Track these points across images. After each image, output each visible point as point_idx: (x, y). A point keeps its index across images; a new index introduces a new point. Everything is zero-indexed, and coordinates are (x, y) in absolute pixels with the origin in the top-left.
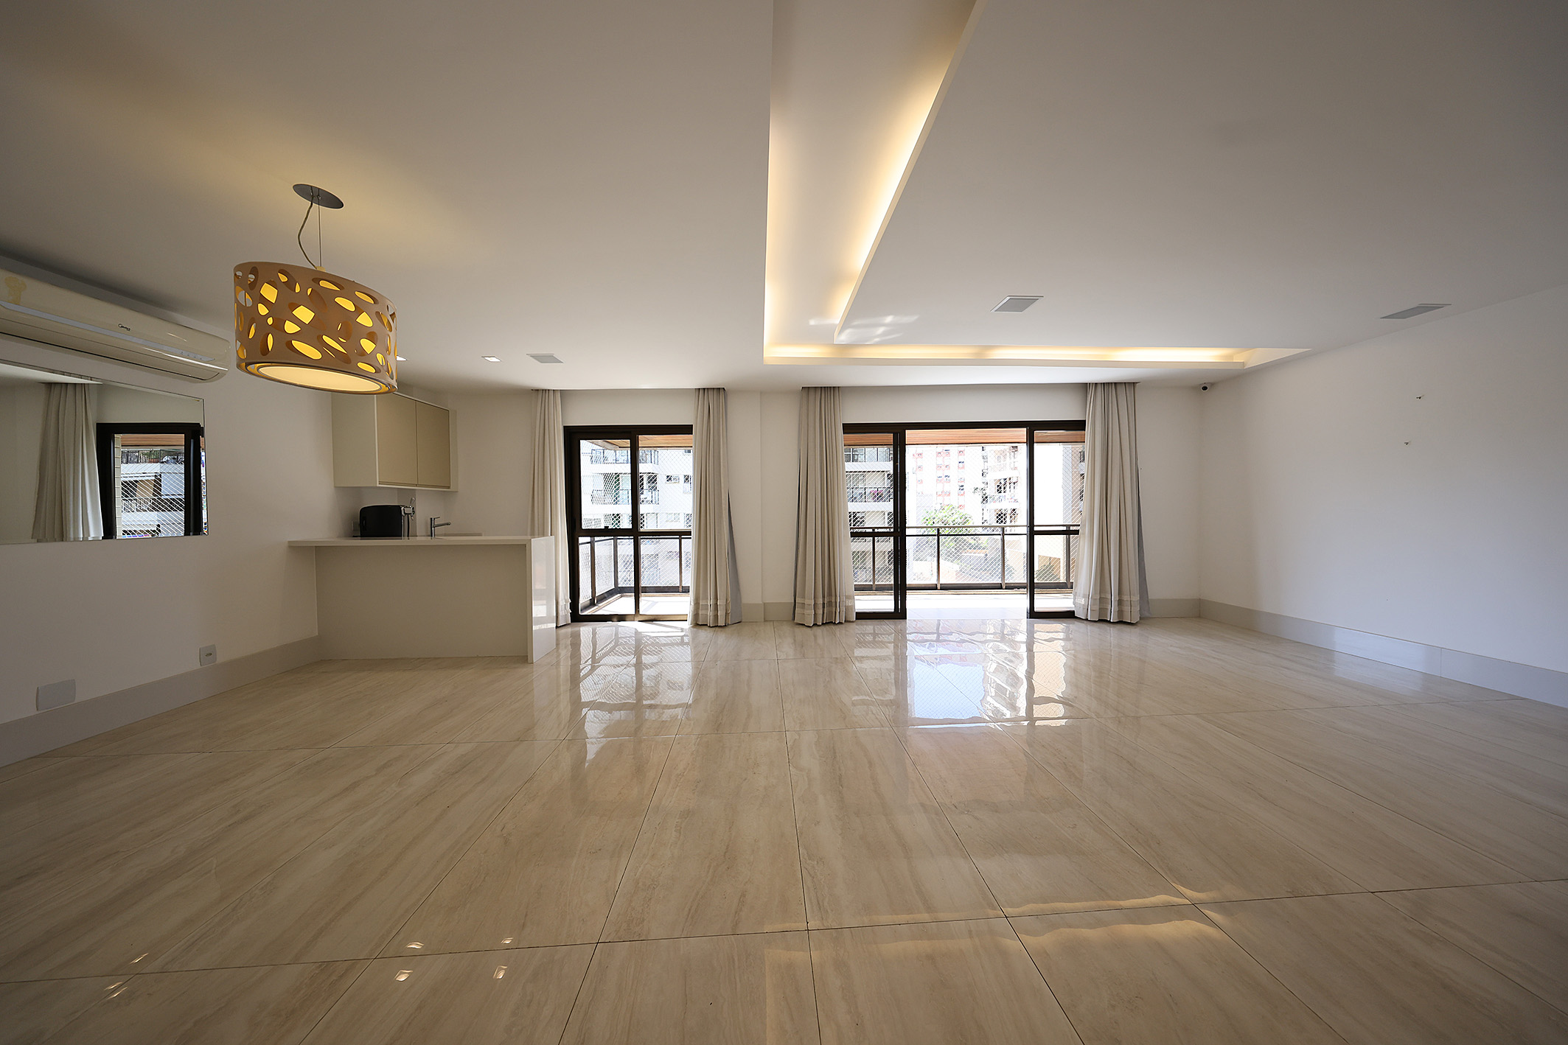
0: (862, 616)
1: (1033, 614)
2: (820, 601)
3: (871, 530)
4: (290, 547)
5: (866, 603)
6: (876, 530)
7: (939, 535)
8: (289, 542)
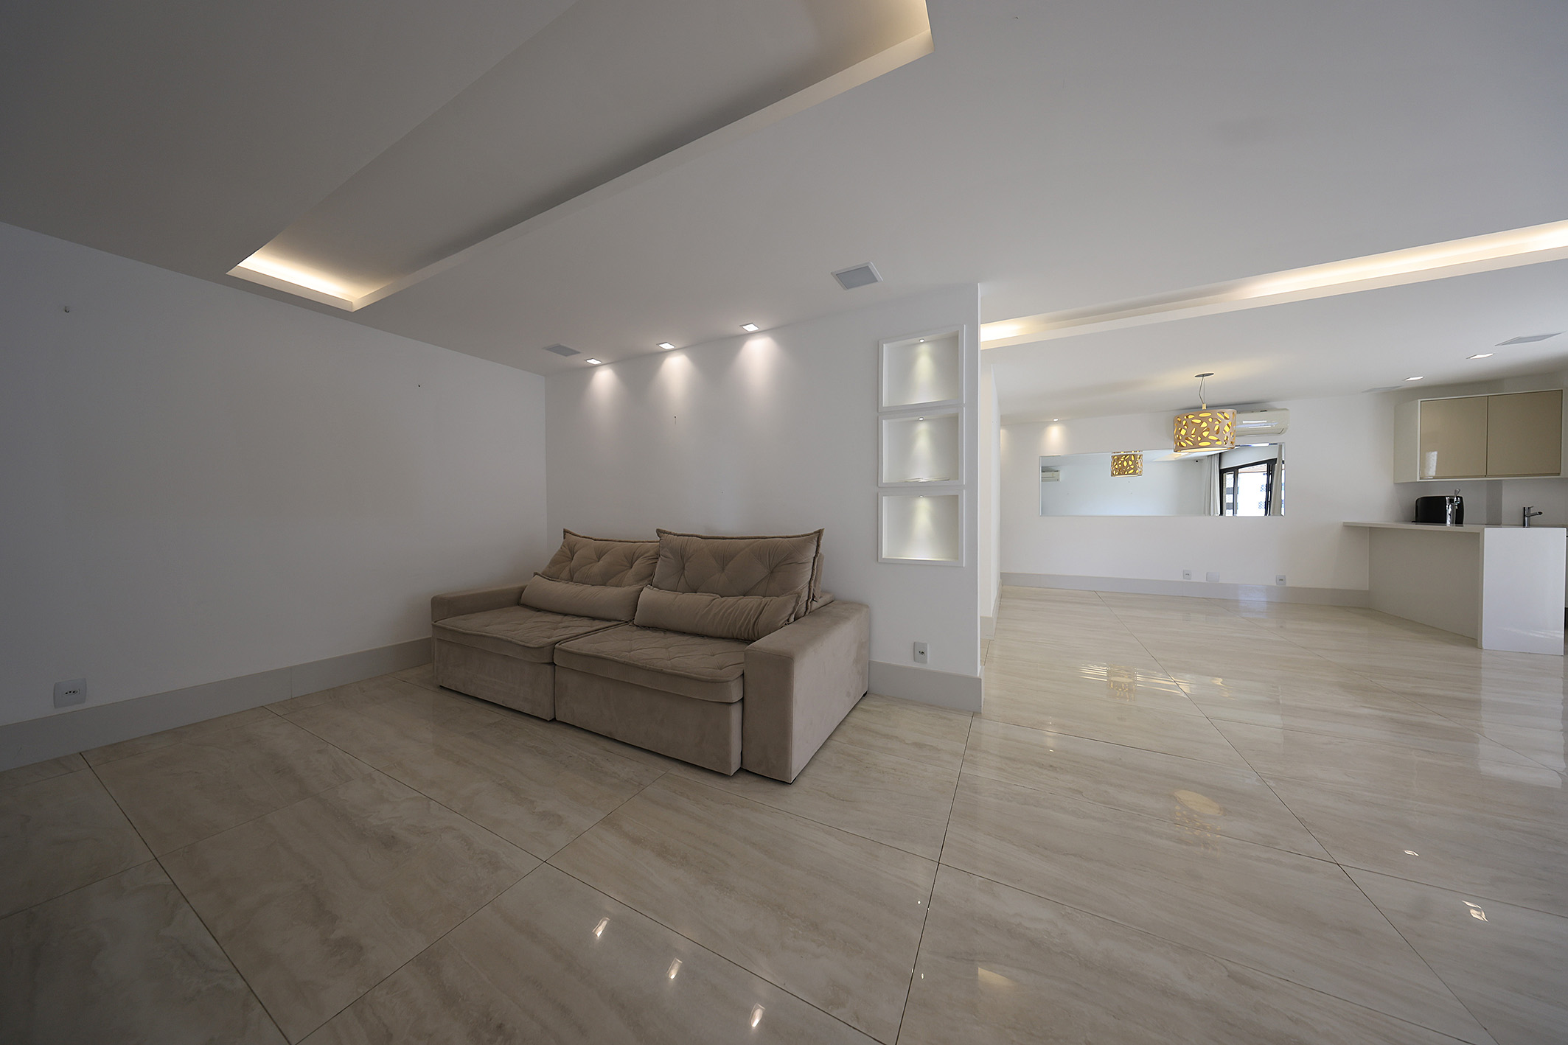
4: (1345, 527)
8: (1343, 523)
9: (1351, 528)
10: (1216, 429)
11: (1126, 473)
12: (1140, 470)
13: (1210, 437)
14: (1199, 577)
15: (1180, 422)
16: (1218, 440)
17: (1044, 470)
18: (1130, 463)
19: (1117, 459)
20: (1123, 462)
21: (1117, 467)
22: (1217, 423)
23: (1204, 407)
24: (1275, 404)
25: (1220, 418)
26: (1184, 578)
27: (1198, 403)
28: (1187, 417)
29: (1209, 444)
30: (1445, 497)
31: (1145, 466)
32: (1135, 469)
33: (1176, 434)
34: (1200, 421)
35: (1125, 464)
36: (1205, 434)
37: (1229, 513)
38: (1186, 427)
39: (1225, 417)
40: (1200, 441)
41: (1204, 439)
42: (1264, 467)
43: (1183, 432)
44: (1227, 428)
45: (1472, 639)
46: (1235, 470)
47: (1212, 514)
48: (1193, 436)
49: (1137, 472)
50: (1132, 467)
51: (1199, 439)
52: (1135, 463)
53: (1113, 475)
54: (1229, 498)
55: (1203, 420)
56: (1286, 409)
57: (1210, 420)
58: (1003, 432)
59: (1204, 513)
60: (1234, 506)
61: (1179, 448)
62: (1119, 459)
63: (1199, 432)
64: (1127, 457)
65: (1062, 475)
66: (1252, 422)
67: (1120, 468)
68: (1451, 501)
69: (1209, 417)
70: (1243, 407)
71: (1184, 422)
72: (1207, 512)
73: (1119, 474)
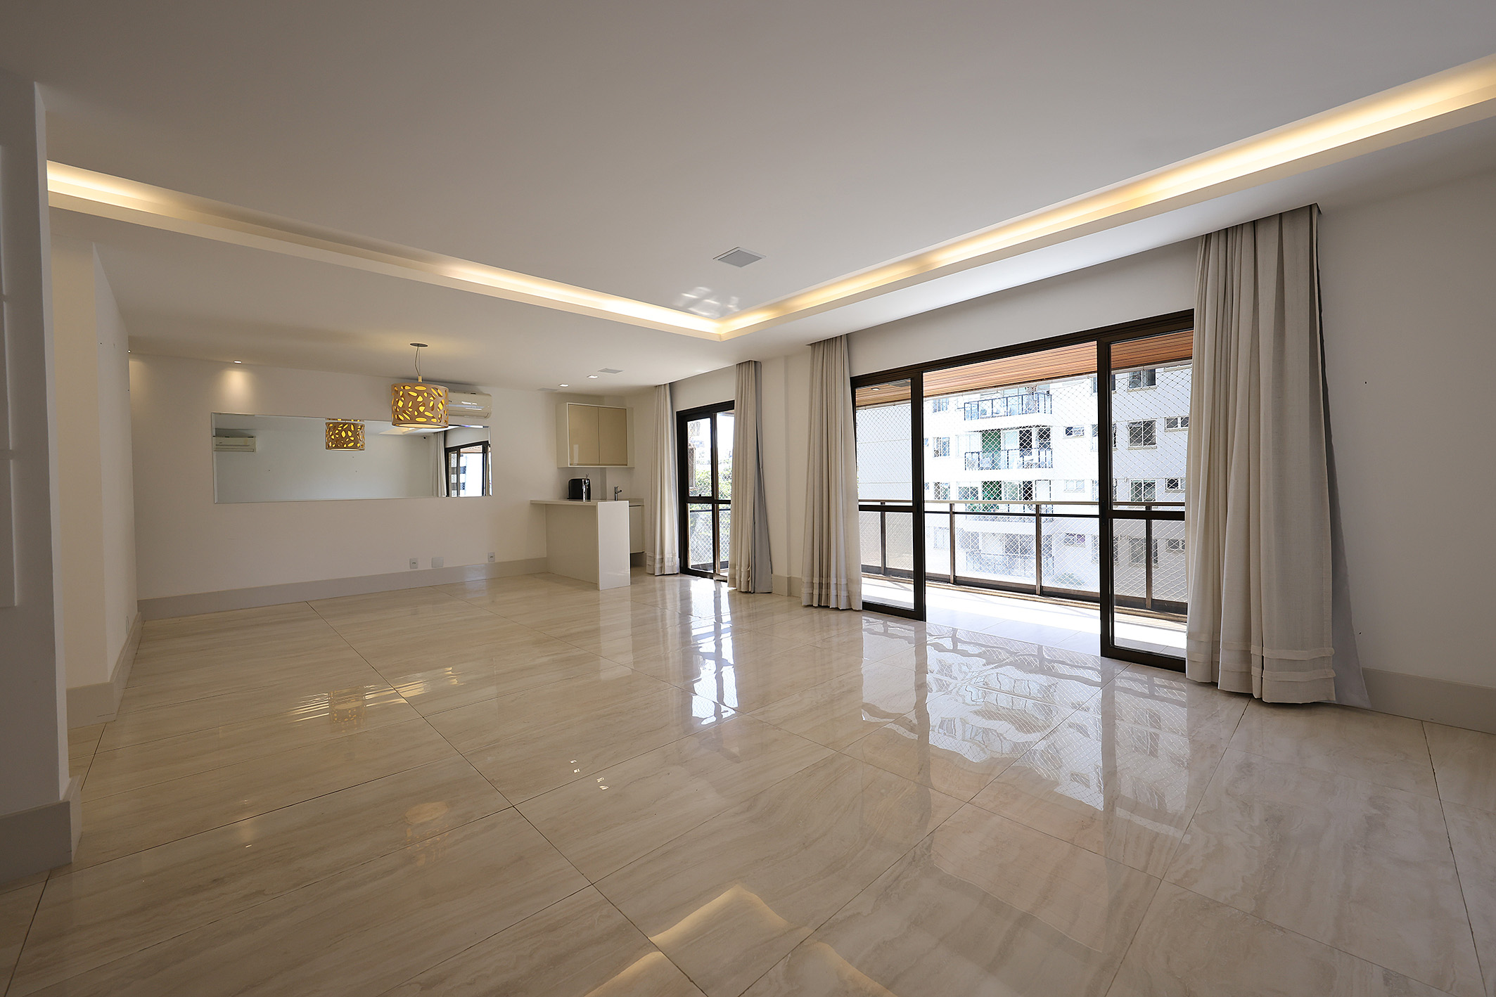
0: (869, 607)
1: (1109, 649)
2: (816, 580)
3: (879, 504)
4: (531, 504)
5: (874, 590)
6: (887, 504)
7: (952, 513)
8: (531, 501)
9: (536, 506)
10: (431, 405)
11: (345, 446)
12: (361, 443)
13: (426, 413)
14: (425, 565)
15: (397, 392)
16: (433, 418)
17: (220, 433)
18: (350, 434)
19: (333, 427)
20: (340, 431)
21: (333, 437)
22: (432, 398)
23: (420, 380)
24: (482, 389)
25: (435, 395)
26: (411, 568)
27: (413, 374)
28: (404, 387)
29: (424, 420)
30: (581, 480)
31: (368, 440)
32: (356, 442)
33: (394, 405)
34: (416, 395)
35: (344, 434)
36: (422, 409)
37: (454, 493)
38: (403, 399)
39: (439, 394)
40: (418, 416)
41: (421, 415)
42: (480, 448)
43: (400, 404)
44: (440, 405)
45: (594, 585)
46: (457, 449)
47: (439, 495)
48: (410, 410)
49: (358, 445)
50: (353, 439)
51: (416, 413)
52: (355, 434)
53: (328, 447)
54: (453, 479)
55: (420, 393)
56: (489, 395)
57: (425, 394)
58: (134, 365)
59: (433, 495)
60: (458, 486)
61: (397, 422)
62: (335, 427)
63: (416, 406)
64: (346, 426)
65: (259, 444)
66: (467, 403)
67: (337, 440)
68: (585, 482)
69: (424, 391)
70: (457, 386)
71: (401, 393)
72: (435, 495)
73: (337, 447)
